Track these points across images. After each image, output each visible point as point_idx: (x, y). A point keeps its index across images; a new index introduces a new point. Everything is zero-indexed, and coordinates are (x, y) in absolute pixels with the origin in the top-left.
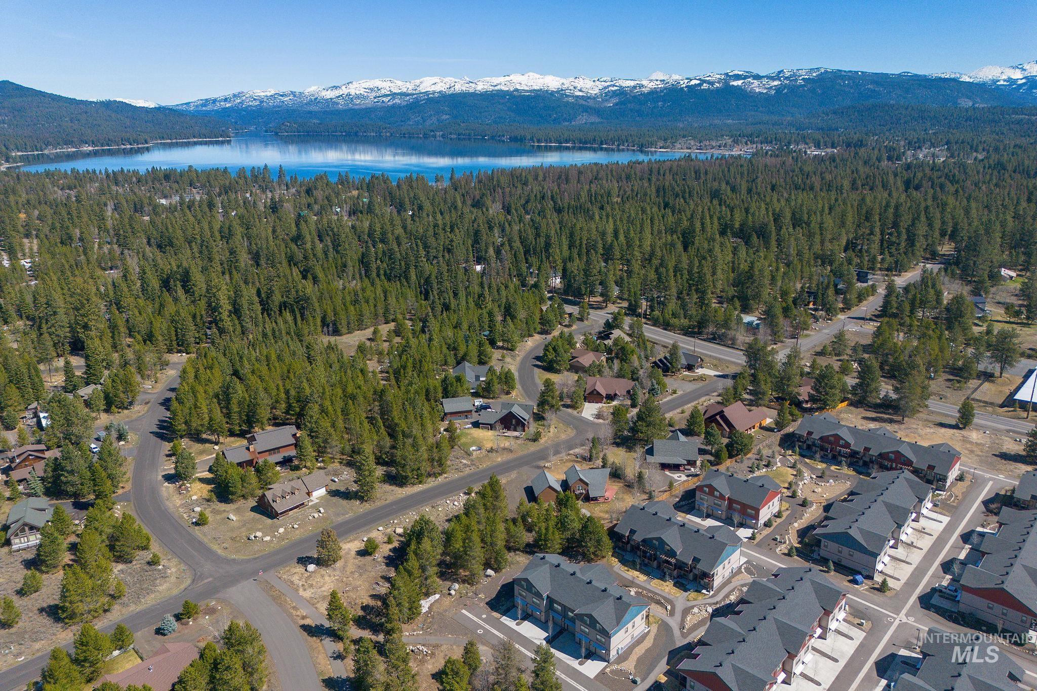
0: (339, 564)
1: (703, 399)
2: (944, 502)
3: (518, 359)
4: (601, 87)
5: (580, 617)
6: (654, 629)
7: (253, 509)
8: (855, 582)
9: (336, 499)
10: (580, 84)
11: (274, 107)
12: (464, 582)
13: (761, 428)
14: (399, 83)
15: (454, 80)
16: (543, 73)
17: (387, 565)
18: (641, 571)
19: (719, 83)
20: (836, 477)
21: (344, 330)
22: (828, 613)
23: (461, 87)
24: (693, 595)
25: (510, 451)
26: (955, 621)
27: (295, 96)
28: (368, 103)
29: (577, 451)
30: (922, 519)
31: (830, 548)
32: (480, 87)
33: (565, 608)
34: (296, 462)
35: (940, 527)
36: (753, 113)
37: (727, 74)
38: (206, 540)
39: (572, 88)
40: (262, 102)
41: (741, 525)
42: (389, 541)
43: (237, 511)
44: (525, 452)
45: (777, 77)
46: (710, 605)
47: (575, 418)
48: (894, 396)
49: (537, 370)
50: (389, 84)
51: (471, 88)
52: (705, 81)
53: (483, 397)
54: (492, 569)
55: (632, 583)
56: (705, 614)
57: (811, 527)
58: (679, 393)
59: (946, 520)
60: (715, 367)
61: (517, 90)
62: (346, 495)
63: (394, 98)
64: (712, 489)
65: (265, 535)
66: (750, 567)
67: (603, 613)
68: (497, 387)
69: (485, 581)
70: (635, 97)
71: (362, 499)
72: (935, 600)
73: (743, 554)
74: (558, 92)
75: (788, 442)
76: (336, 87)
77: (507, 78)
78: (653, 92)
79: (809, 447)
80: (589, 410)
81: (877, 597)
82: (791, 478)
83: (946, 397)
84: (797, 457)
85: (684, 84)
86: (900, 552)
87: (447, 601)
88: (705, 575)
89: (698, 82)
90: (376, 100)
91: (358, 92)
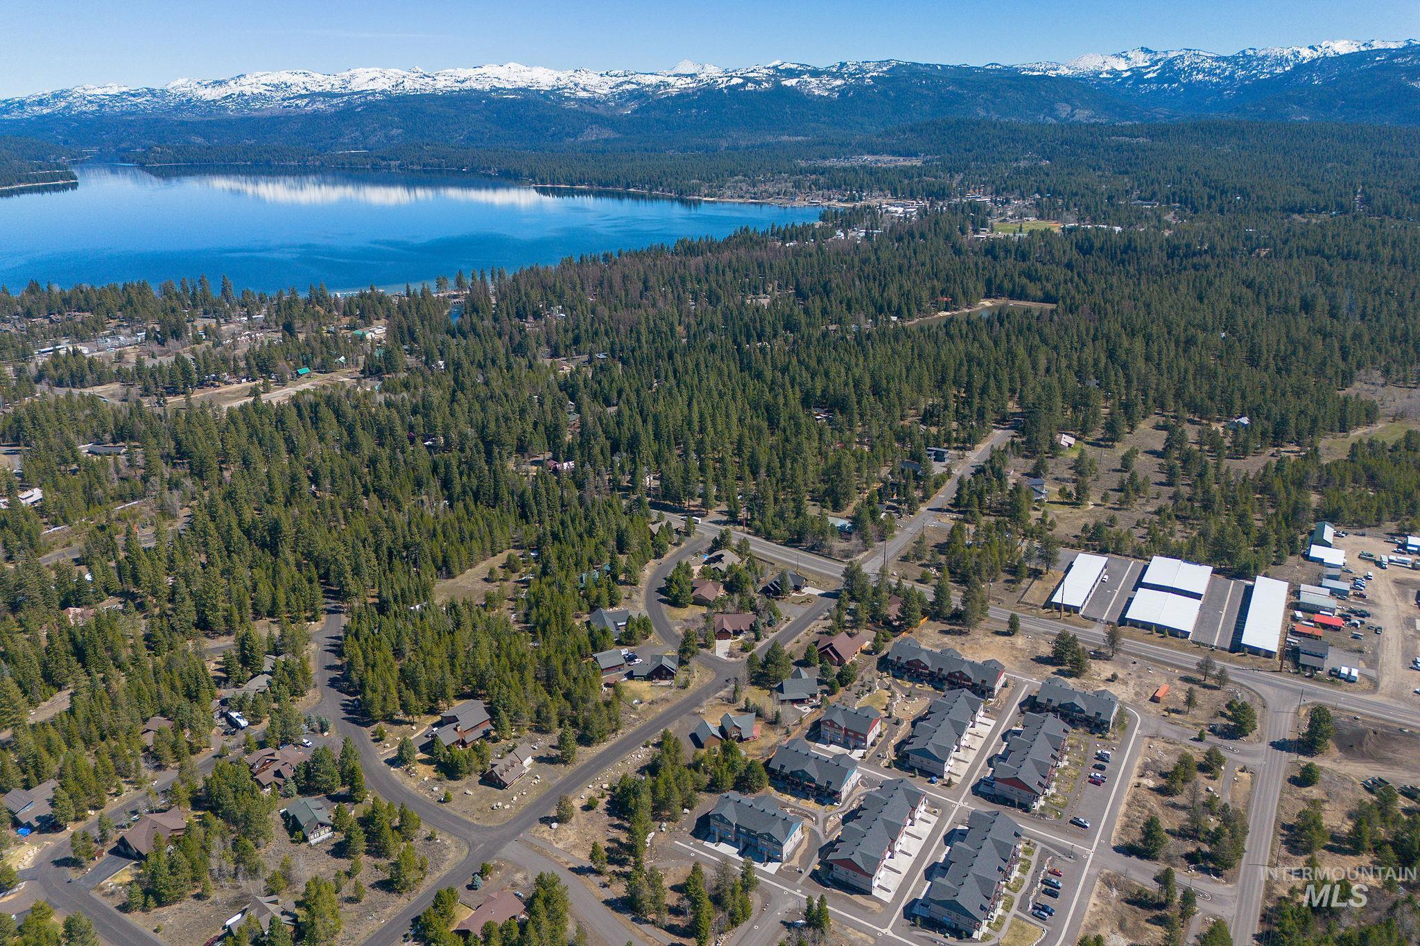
0: (573, 820)
1: (813, 624)
2: (992, 708)
3: (642, 593)
4: (611, 85)
5: (761, 836)
6: (807, 835)
7: (481, 782)
8: (931, 782)
9: (544, 765)
10: (583, 79)
11: (123, 113)
12: (668, 820)
13: (862, 652)
14: (318, 76)
15: (400, 72)
17: (609, 815)
18: (791, 795)
19: (767, 81)
20: (919, 695)
21: (457, 572)
22: (914, 809)
23: (413, 84)
24: (829, 807)
25: (667, 700)
26: (993, 801)
27: (154, 95)
28: (275, 105)
29: (722, 693)
30: (977, 725)
31: (915, 760)
32: (442, 84)
33: (749, 831)
34: (493, 734)
35: (989, 730)
36: (813, 125)
37: (776, 69)
38: (458, 814)
39: (571, 86)
40: (101, 106)
41: (856, 747)
42: (603, 796)
43: (468, 785)
44: (680, 700)
45: (839, 73)
46: (841, 813)
47: (710, 658)
48: (962, 608)
49: (664, 606)
50: (302, 77)
51: (426, 86)
52: (749, 80)
53: (627, 645)
54: (688, 808)
55: (787, 805)
56: (838, 820)
57: (903, 742)
58: (793, 619)
59: (993, 723)
60: (818, 585)
61: (496, 90)
62: (551, 760)
63: (313, 101)
64: (832, 723)
65: (504, 804)
66: (865, 781)
67: (776, 831)
68: (638, 633)
69: (684, 818)
71: (565, 762)
72: (982, 788)
73: (859, 771)
74: (553, 92)
75: (884, 664)
76: (220, 83)
77: (478, 70)
79: (899, 668)
80: (722, 648)
81: (946, 791)
82: (887, 701)
83: (1003, 601)
84: (891, 678)
85: (722, 83)
86: (961, 755)
87: (661, 836)
88: (836, 793)
89: (741, 81)
90: (285, 104)
91: (256, 91)
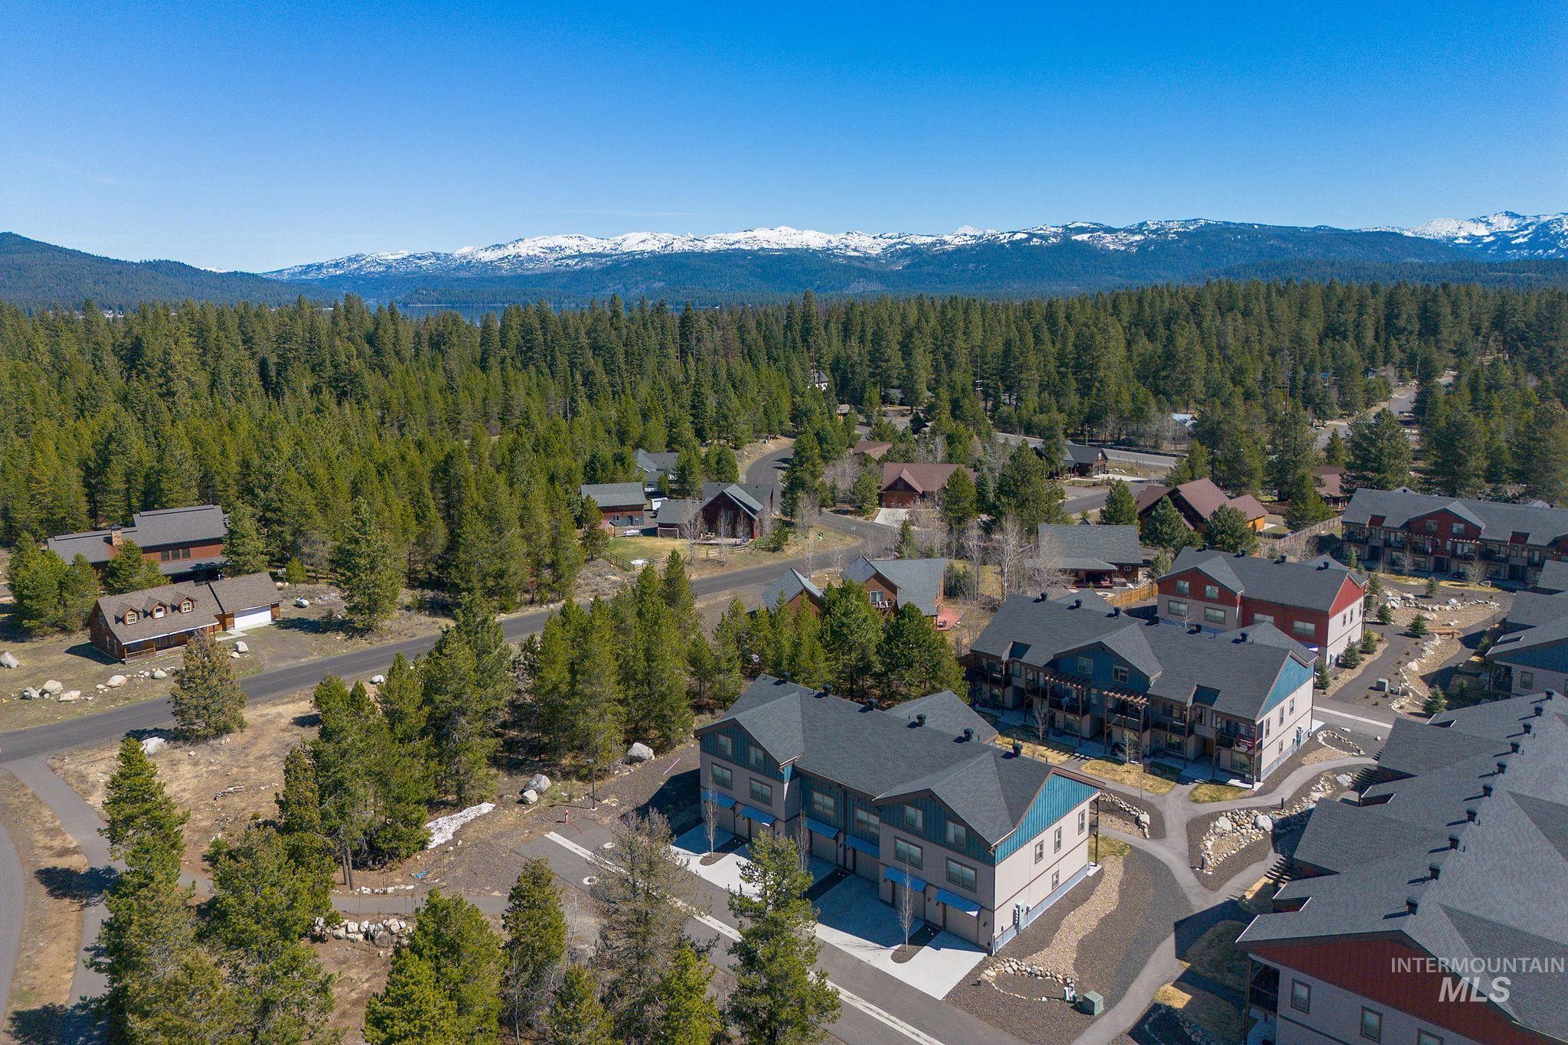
0: (230, 740)
4: (884, 245)
5: (890, 810)
7: (75, 650)
10: (855, 241)
11: (407, 273)
12: (566, 773)
14: (592, 240)
15: (672, 236)
16: (801, 227)
18: (1049, 745)
19: (1055, 237)
20: (1461, 597)
23: (680, 245)
24: (1205, 790)
25: (720, 563)
27: (438, 258)
28: (546, 268)
32: (710, 245)
33: (844, 799)
37: (1065, 227)
39: (842, 246)
40: (389, 267)
43: (32, 653)
44: (752, 567)
45: (1140, 228)
46: (1264, 810)
47: (860, 525)
50: (577, 242)
51: (698, 246)
52: (1035, 236)
54: (645, 742)
56: (1256, 834)
58: (1070, 498)
60: (1131, 473)
61: (763, 249)
63: (583, 261)
64: (1199, 581)
65: (70, 689)
66: (1340, 737)
69: (623, 771)
70: (934, 256)
74: (822, 251)
76: (499, 246)
77: (749, 234)
78: (960, 250)
79: (1376, 554)
80: (890, 516)
85: (1004, 239)
87: (513, 815)
89: (1025, 236)
90: (557, 263)
91: (531, 253)
